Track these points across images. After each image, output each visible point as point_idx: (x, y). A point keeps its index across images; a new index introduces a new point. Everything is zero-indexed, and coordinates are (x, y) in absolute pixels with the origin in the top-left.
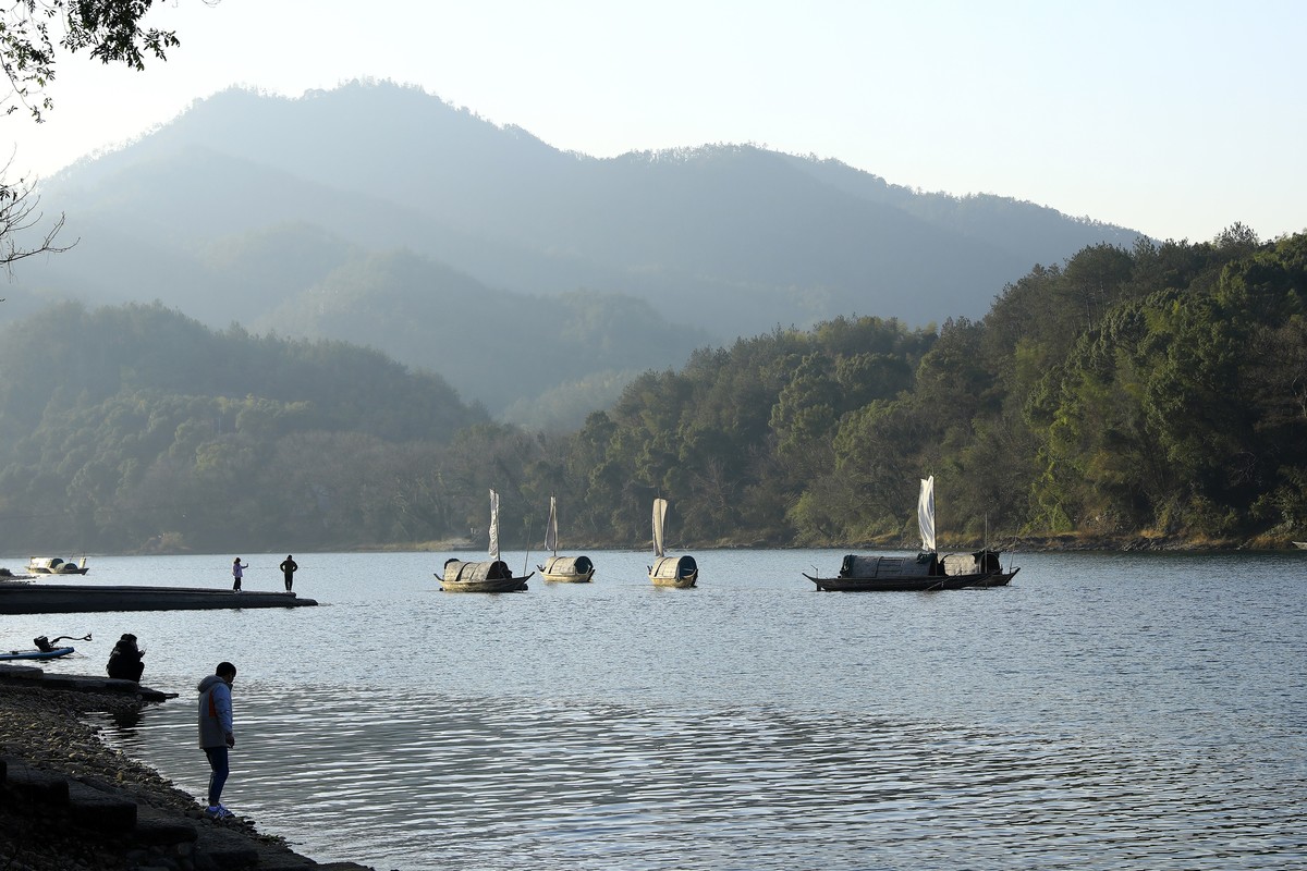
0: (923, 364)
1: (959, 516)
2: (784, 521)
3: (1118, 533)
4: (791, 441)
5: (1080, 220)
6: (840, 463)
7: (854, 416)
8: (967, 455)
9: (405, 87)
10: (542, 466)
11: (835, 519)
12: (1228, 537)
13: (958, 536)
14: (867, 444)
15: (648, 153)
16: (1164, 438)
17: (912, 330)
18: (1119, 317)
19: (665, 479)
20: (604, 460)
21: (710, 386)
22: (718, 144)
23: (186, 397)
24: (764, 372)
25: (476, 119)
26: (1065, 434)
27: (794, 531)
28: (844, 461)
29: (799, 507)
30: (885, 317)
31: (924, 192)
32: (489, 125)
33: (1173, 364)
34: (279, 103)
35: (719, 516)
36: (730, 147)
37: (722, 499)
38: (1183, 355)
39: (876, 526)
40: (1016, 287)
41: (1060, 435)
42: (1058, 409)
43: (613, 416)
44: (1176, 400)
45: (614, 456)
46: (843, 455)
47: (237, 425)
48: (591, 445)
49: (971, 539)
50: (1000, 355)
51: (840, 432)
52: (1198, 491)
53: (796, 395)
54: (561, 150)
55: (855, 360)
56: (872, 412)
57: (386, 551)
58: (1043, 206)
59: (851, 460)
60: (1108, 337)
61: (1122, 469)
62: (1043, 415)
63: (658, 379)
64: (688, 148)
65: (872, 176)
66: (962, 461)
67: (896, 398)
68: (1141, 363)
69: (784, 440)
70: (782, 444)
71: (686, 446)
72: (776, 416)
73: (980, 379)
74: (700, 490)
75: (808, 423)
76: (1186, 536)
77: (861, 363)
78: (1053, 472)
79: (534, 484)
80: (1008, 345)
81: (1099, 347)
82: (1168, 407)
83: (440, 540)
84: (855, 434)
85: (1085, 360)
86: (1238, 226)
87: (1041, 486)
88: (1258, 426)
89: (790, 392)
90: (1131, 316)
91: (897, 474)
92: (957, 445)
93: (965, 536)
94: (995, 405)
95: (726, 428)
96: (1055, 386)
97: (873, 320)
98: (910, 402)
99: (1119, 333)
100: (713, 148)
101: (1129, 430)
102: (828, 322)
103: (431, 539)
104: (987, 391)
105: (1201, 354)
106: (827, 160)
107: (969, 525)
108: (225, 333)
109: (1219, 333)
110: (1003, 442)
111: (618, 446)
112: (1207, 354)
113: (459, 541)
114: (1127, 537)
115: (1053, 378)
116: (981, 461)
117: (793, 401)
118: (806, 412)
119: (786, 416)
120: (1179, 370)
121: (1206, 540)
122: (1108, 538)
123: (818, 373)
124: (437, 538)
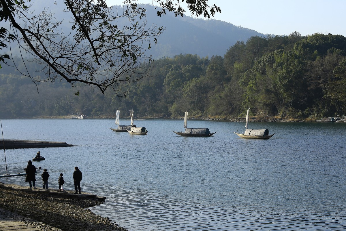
0: (208, 68)
1: (220, 111)
2: (168, 111)
3: (268, 117)
4: (170, 89)
5: (239, 27)
6: (185, 96)
7: (188, 82)
8: (223, 94)
10: (98, 95)
11: (183, 111)
12: (299, 118)
13: (220, 116)
14: (192, 90)
16: (281, 91)
17: (201, 58)
18: (266, 57)
19: (134, 99)
20: (116, 94)
24: (161, 69)
26: (251, 89)
27: (171, 114)
29: (172, 108)
30: (193, 54)
33: (284, 71)
35: (149, 109)
37: (150, 105)
38: (287, 68)
39: (195, 113)
40: (233, 47)
41: (250, 89)
42: (249, 82)
44: (285, 80)
45: (119, 92)
46: (186, 93)
47: (7, 82)
48: (112, 89)
49: (224, 117)
50: (230, 66)
51: (185, 87)
52: (291, 106)
53: (171, 76)
55: (187, 67)
56: (193, 83)
57: (52, 119)
58: (229, 23)
59: (188, 95)
60: (264, 62)
61: (270, 99)
62: (245, 84)
66: (221, 95)
67: (200, 77)
68: (274, 70)
69: (167, 89)
70: (167, 90)
71: (140, 90)
72: (165, 82)
74: (144, 102)
75: (175, 84)
76: (287, 118)
77: (189, 67)
78: (248, 100)
79: (96, 100)
80: (232, 64)
81: (261, 65)
82: (283, 83)
84: (189, 87)
85: (257, 69)
86: (296, 32)
87: (245, 103)
88: (309, 88)
89: (169, 75)
90: (270, 57)
91: (201, 99)
92: (219, 91)
93: (222, 117)
94: (229, 80)
95: (150, 85)
96: (248, 76)
97: (190, 55)
98: (204, 79)
99: (268, 61)
101: (271, 88)
102: (178, 55)
103: (65, 115)
104: (226, 76)
105: (292, 68)
107: (223, 114)
109: (297, 62)
110: (233, 91)
111: (120, 90)
112: (294, 68)
113: (73, 116)
114: (271, 118)
115: (247, 73)
116: (227, 96)
117: (170, 78)
118: (174, 81)
119: (168, 82)
120: (286, 72)
121: (293, 119)
122: (265, 118)
123: (177, 70)
124: (67, 115)
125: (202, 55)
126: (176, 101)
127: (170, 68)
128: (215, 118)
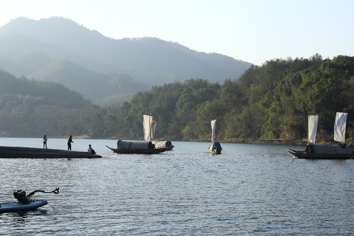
0: (223, 91)
1: (237, 134)
2: (180, 133)
3: (295, 140)
4: (183, 111)
6: (198, 118)
7: (202, 105)
8: (241, 116)
9: (67, 19)
10: (110, 116)
11: (196, 133)
13: (237, 139)
14: (207, 113)
15: (129, 38)
17: (212, 83)
18: (292, 77)
20: (128, 115)
21: (158, 96)
22: (147, 37)
23: (9, 94)
24: (174, 92)
25: (85, 28)
26: (274, 110)
27: (183, 137)
28: (200, 117)
29: (185, 130)
30: (204, 79)
31: (199, 52)
32: (88, 29)
34: (34, 21)
35: (161, 131)
36: (151, 38)
37: (162, 127)
38: (319, 87)
39: (208, 136)
40: (248, 71)
42: (272, 103)
43: (130, 103)
44: (318, 100)
45: (131, 114)
46: (200, 115)
48: (124, 111)
49: (241, 140)
50: (246, 89)
51: (198, 109)
52: (322, 128)
54: (107, 37)
55: (200, 90)
56: (207, 104)
59: (202, 117)
60: (288, 82)
61: (297, 121)
62: (267, 105)
63: (143, 93)
64: (140, 38)
65: (186, 47)
66: (239, 118)
67: (214, 100)
69: (179, 112)
71: (152, 112)
72: (178, 104)
73: (240, 95)
75: (188, 106)
77: (202, 91)
78: (270, 122)
79: (108, 121)
80: (248, 86)
81: (285, 86)
82: (315, 103)
83: (80, 136)
84: (203, 110)
85: (281, 89)
86: (317, 54)
87: (266, 125)
89: (182, 98)
90: (295, 77)
92: (236, 113)
93: (239, 139)
94: (245, 102)
95: (163, 107)
96: (270, 97)
97: (201, 80)
98: (219, 101)
99: (292, 82)
100: (146, 38)
101: (301, 109)
102: (189, 80)
103: (77, 136)
104: (242, 99)
105: (325, 88)
106: (174, 43)
107: (241, 136)
108: (20, 78)
109: (330, 81)
111: (132, 111)
112: (327, 87)
113: (86, 136)
114: (298, 141)
115: (269, 94)
116: (246, 118)
117: (183, 100)
118: (187, 103)
119: (181, 105)
120: (318, 92)
121: (325, 142)
122: (292, 141)
123: (189, 93)
124: (79, 135)
125: (212, 80)
126: (188, 123)
127: (182, 92)
128: (232, 140)
